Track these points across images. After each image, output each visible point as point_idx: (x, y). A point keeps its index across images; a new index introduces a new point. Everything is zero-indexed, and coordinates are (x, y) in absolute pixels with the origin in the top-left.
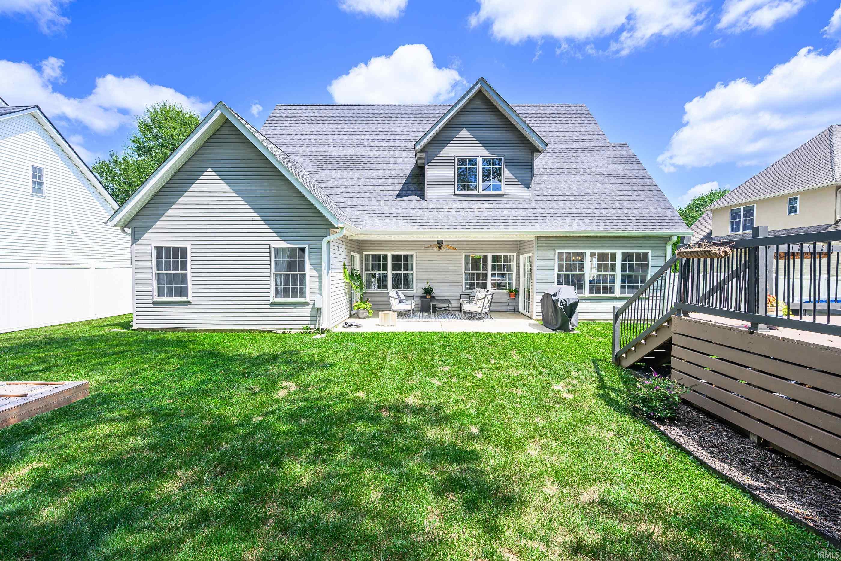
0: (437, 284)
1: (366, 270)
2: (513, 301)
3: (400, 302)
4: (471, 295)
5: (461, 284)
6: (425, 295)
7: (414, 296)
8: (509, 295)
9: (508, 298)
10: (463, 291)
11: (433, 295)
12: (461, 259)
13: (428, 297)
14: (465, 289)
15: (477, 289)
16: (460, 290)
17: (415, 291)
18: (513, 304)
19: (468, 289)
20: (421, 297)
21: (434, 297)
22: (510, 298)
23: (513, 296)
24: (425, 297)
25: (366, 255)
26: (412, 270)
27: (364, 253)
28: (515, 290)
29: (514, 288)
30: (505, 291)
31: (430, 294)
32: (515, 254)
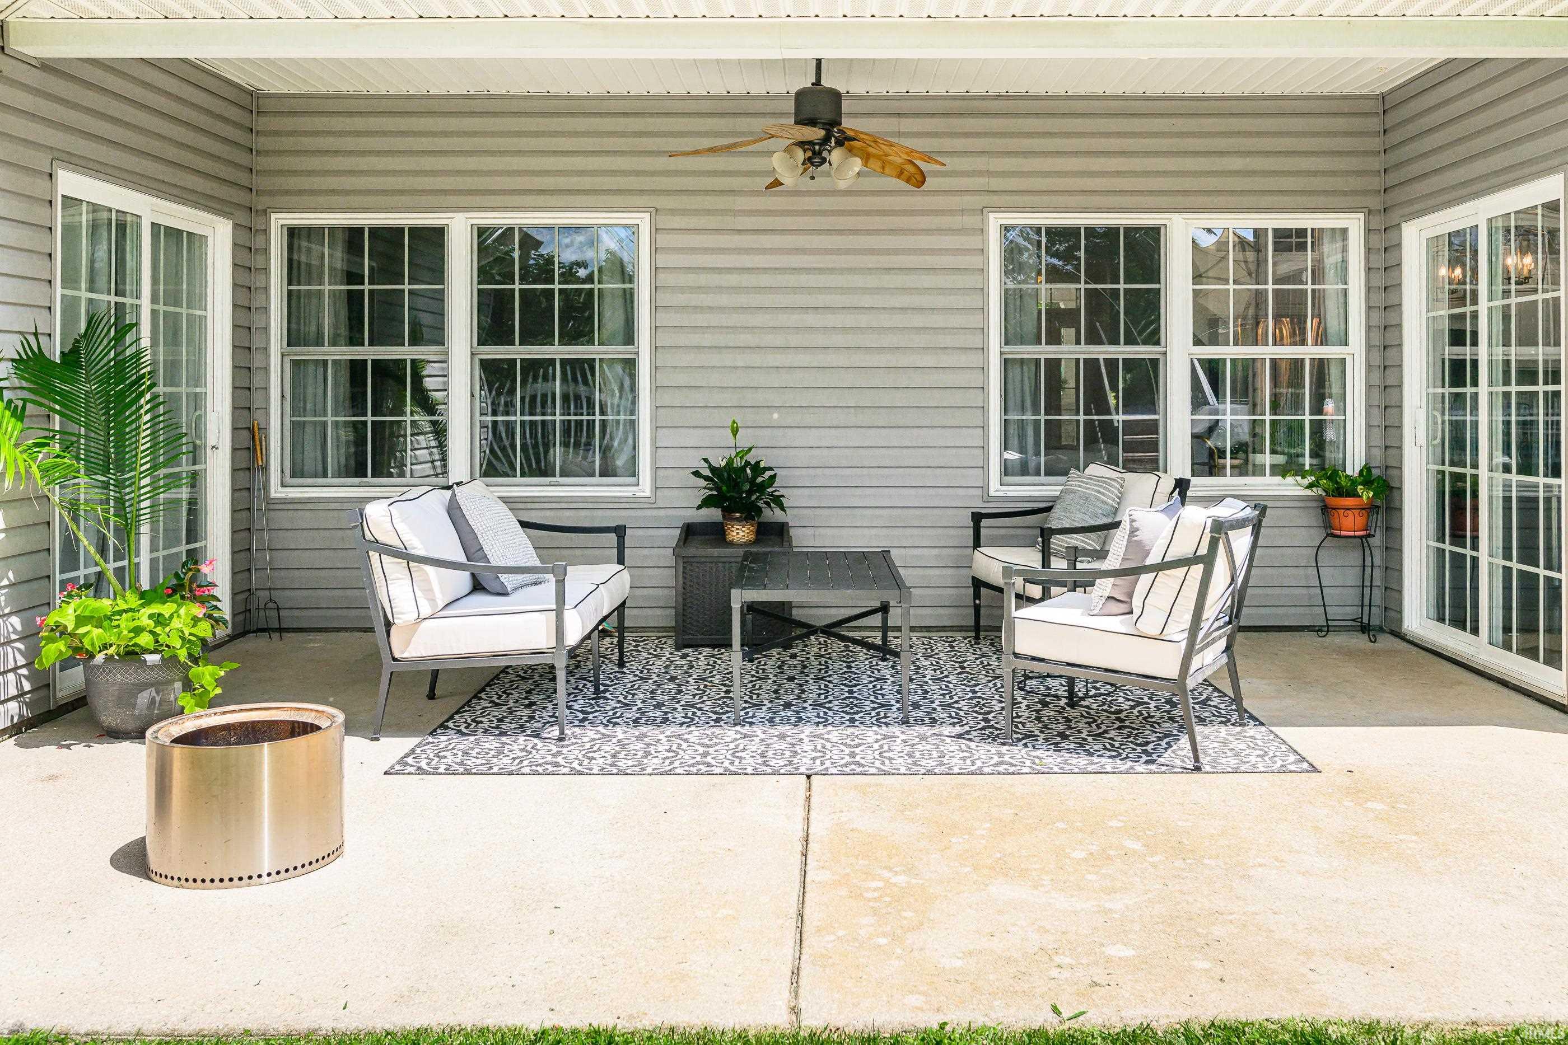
0: (812, 437)
1: (294, 338)
2: (1354, 557)
3: (478, 587)
4: (1057, 520)
5: (974, 438)
6: (714, 514)
7: (620, 531)
8: (1325, 509)
9: (1317, 535)
10: (995, 488)
11: (773, 515)
12: (976, 261)
13: (740, 533)
14: (1007, 470)
15: (1095, 470)
16: (974, 478)
17: (645, 488)
18: (1352, 576)
19: (1024, 469)
20: (690, 532)
21: (779, 532)
22: (1330, 532)
23: (1350, 523)
24: (716, 533)
25: (293, 233)
26: (629, 338)
27: (279, 222)
28: (1367, 477)
29: (1355, 463)
30: (1292, 487)
31: (750, 512)
32: (1355, 224)
